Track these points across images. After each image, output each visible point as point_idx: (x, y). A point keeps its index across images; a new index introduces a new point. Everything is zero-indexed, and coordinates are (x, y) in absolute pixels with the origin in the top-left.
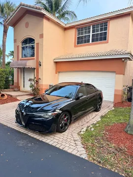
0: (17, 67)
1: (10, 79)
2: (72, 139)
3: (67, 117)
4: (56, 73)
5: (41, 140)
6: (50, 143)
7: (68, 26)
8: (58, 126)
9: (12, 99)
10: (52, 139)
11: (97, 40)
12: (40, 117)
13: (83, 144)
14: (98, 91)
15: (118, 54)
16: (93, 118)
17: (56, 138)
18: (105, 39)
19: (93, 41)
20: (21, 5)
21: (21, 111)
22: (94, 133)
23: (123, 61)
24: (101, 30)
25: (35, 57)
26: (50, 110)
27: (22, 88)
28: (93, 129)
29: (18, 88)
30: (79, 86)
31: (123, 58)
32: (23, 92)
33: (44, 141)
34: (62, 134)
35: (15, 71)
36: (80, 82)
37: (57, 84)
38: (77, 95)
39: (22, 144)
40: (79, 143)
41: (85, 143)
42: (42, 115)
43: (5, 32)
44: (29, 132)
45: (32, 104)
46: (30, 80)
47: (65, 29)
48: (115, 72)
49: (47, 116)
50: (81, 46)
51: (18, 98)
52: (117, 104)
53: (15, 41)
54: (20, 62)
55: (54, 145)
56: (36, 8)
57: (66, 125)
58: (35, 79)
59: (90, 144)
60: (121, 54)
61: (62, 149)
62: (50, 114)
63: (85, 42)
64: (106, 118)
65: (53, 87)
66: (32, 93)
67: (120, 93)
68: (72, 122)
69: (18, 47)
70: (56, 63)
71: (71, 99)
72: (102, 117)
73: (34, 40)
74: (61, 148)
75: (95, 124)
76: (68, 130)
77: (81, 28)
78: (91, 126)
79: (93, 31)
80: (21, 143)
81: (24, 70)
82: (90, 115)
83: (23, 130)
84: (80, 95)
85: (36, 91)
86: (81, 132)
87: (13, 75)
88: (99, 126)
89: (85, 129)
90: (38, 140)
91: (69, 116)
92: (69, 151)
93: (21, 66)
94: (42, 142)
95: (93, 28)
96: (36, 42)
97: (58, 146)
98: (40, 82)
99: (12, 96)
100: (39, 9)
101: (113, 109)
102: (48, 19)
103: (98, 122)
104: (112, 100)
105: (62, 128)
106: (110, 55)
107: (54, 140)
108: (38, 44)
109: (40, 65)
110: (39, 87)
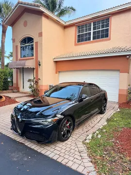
0: (16, 67)
1: (9, 80)
2: (77, 149)
3: (69, 123)
4: (56, 73)
5: (39, 151)
6: (51, 156)
7: (67, 24)
8: (59, 134)
9: (11, 101)
10: (52, 150)
11: (98, 38)
12: (38, 124)
13: (90, 157)
14: (102, 91)
15: (122, 51)
16: (99, 122)
17: (57, 148)
18: (107, 36)
19: (94, 38)
20: (19, 3)
21: (16, 116)
22: (101, 141)
23: (128, 59)
24: (103, 27)
25: (34, 57)
26: (50, 115)
27: (21, 89)
28: (99, 136)
29: (17, 90)
30: (82, 87)
31: (128, 55)
32: (22, 93)
33: (43, 152)
34: (64, 144)
35: (14, 71)
36: (83, 82)
37: (57, 84)
38: (80, 97)
39: (17, 158)
40: (85, 155)
41: (93, 156)
42: (40, 121)
43: (4, 32)
44: (26, 141)
45: (31, 107)
46: (29, 81)
47: (65, 27)
48: (118, 70)
49: (46, 123)
50: (82, 44)
51: (17, 100)
52: (122, 105)
53: (14, 40)
54: (18, 62)
55: (55, 158)
56: (35, 6)
57: (68, 132)
58: (35, 80)
59: (98, 157)
60: (125, 51)
61: (65, 164)
62: (50, 120)
63: (86, 40)
64: (112, 121)
65: (53, 87)
66: (32, 94)
67: (125, 93)
68: (75, 127)
69: (17, 47)
70: (56, 62)
71: (74, 102)
72: (108, 120)
73: (33, 39)
74: (63, 163)
75: (102, 129)
76: (70, 138)
77: (81, 26)
78: (97, 132)
79: (94, 28)
80: (16, 156)
81: (23, 70)
82: (95, 118)
83: (19, 139)
84: (84, 96)
85: (35, 92)
86: (86, 140)
87: (12, 76)
88: (106, 132)
89: (90, 137)
90: (36, 152)
91: (72, 122)
92: (74, 167)
93: (20, 67)
94: (40, 154)
95: (94, 25)
96: (35, 41)
97: (59, 160)
98: (40, 83)
99: (10, 98)
100: (37, 6)
101: (119, 110)
102: (47, 17)
103: (104, 127)
104: (117, 100)
105: (64, 135)
106: (113, 52)
107: (56, 152)
108: (37, 43)
109: (40, 65)
110: (39, 88)
